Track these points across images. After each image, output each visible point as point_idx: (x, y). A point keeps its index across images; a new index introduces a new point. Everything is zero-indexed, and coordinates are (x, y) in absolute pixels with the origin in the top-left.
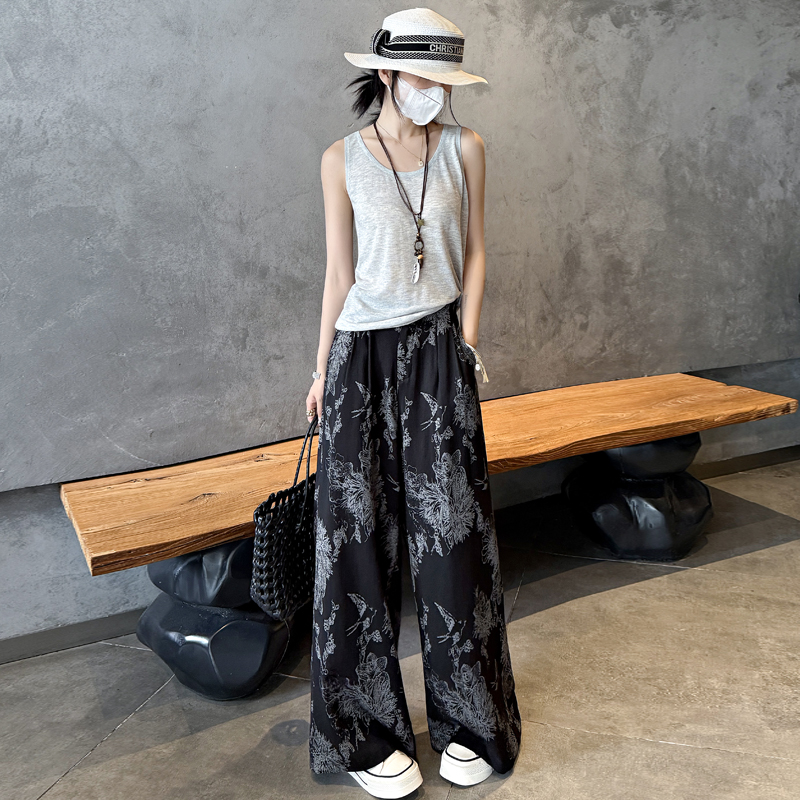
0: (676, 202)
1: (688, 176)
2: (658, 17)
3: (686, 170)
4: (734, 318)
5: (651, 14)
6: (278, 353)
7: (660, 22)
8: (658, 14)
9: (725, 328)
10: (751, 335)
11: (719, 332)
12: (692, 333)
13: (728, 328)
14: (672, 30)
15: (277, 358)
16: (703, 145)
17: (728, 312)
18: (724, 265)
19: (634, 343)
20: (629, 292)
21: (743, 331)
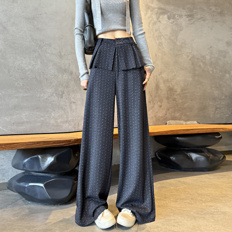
0: (197, 72)
1: (202, 65)
2: (187, 19)
3: (201, 64)
4: (219, 108)
5: (184, 17)
6: (74, 101)
7: (188, 20)
8: (187, 17)
9: (216, 111)
10: (226, 114)
11: (213, 112)
12: (202, 112)
13: (217, 111)
14: (193, 23)
15: (74, 103)
16: (208, 57)
17: (217, 106)
19: (178, 113)
20: (176, 97)
21: (223, 113)
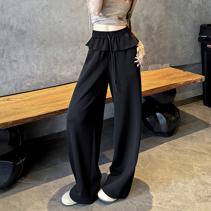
15: (15, 61)
18: (182, 27)
